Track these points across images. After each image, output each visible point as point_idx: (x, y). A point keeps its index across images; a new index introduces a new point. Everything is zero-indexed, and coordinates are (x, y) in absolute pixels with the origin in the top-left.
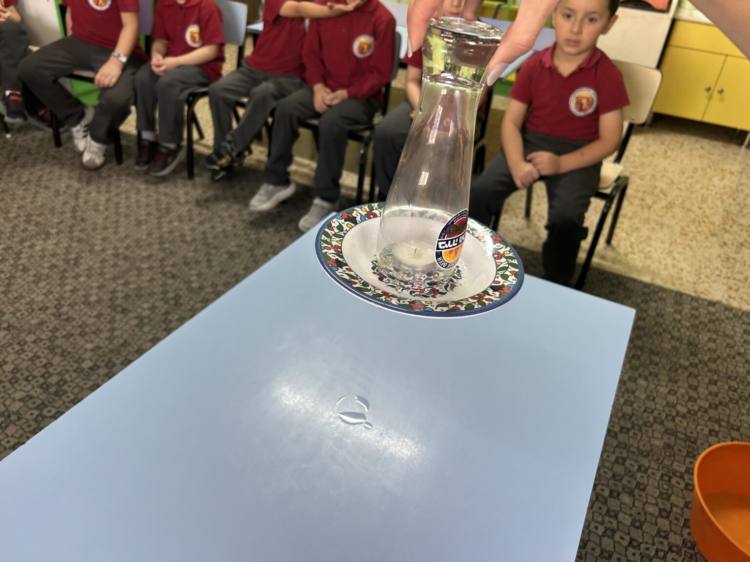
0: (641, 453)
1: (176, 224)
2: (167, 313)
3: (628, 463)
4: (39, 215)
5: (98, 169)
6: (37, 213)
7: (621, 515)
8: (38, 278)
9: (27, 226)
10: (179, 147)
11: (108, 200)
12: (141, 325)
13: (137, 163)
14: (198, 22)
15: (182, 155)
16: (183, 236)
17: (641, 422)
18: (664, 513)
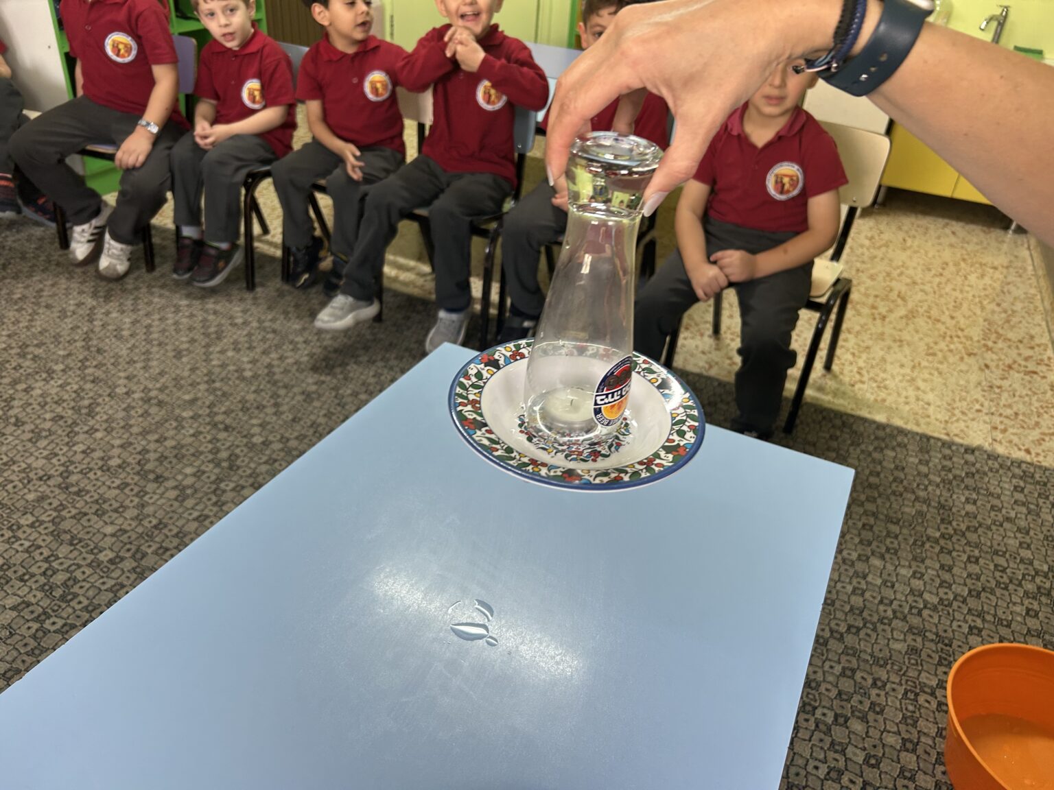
0: (877, 661)
1: (230, 354)
2: (219, 480)
3: (858, 675)
4: (38, 346)
5: (120, 278)
6: (35, 342)
7: (850, 750)
8: (37, 435)
9: (21, 361)
10: (234, 246)
11: (134, 322)
12: (181, 498)
13: (175, 271)
14: (259, 75)
15: (238, 258)
16: (240, 370)
17: (875, 618)
18: (909, 745)
